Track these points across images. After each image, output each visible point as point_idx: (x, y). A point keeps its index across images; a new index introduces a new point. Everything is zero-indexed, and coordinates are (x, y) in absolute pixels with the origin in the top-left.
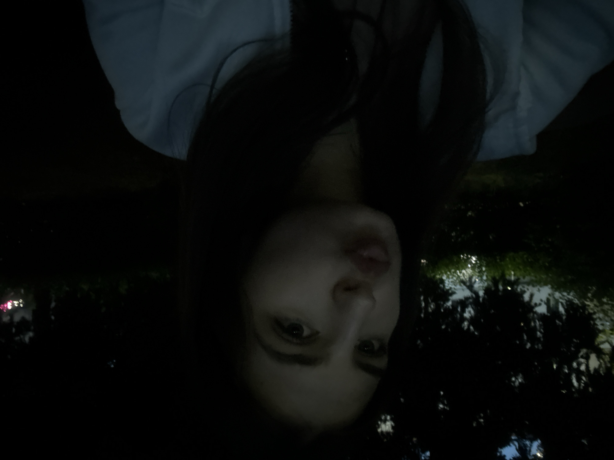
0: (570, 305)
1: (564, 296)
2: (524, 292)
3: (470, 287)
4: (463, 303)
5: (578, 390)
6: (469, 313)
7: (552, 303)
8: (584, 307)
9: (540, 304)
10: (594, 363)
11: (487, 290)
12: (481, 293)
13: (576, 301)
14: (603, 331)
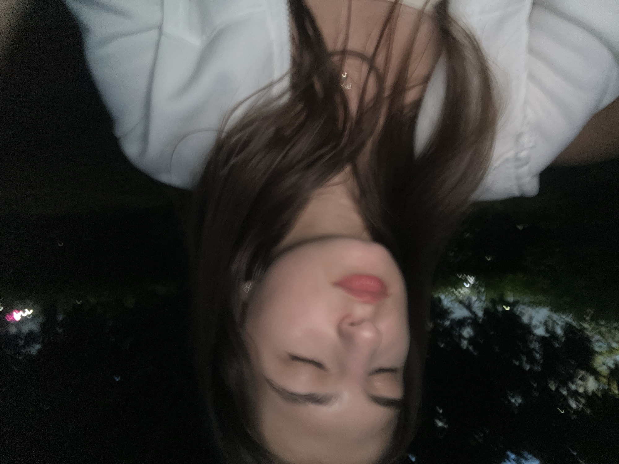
0: (568, 328)
1: (561, 318)
4: (461, 323)
5: (576, 412)
7: (550, 324)
8: (583, 330)
9: (539, 327)
11: (486, 312)
13: (574, 324)
14: (601, 354)
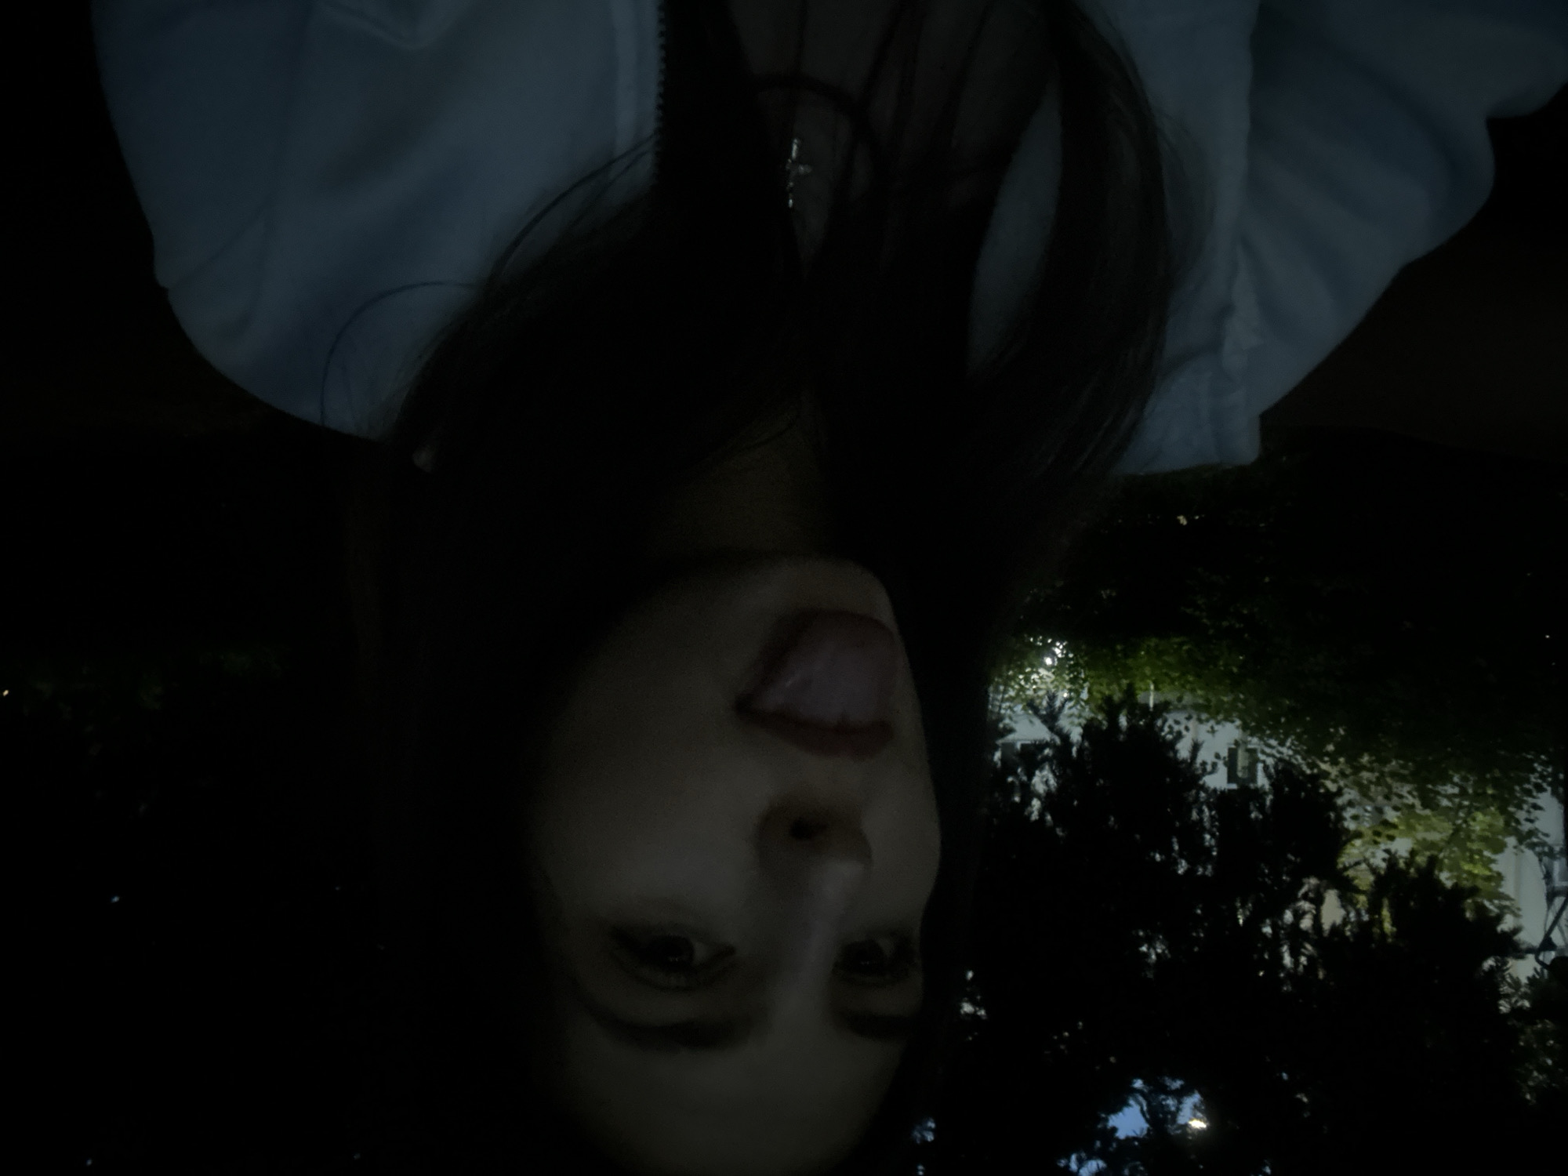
0: (1284, 774)
1: (1270, 746)
2: (1179, 736)
3: (1050, 718)
4: (1031, 756)
5: (1293, 975)
6: (1043, 780)
7: (1241, 761)
8: (1318, 776)
9: (1214, 767)
10: (1332, 912)
11: (1089, 729)
12: (1076, 735)
13: (1299, 762)
14: (1357, 835)
